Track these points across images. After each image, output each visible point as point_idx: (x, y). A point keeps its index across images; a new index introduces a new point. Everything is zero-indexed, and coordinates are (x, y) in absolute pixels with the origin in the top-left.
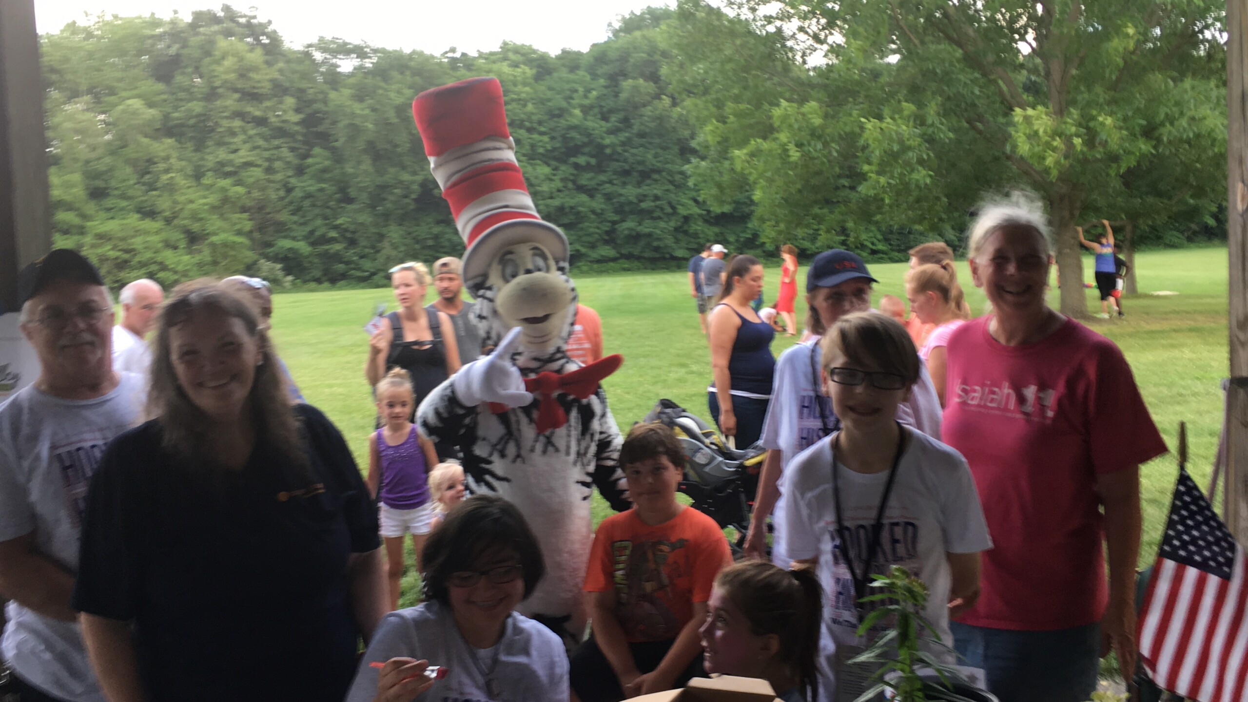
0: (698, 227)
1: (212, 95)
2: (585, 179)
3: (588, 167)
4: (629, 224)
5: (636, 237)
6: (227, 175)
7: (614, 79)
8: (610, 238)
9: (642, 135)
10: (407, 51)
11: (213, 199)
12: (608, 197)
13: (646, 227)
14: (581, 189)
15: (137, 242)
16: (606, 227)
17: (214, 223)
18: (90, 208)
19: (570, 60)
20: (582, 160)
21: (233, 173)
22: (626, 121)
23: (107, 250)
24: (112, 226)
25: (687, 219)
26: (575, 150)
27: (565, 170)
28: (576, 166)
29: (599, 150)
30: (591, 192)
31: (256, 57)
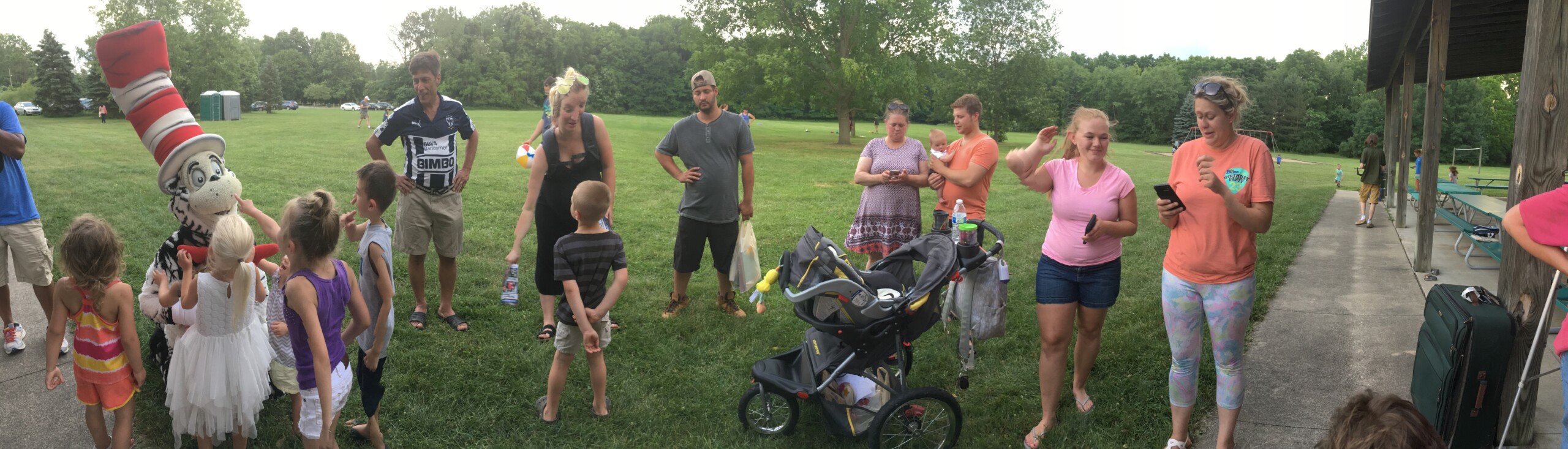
0: (673, 101)
1: (517, 37)
2: (635, 79)
3: (637, 74)
4: (649, 98)
5: (651, 103)
6: (520, 66)
7: (648, 41)
8: (643, 102)
9: (656, 64)
10: (580, 22)
11: (516, 75)
12: (643, 87)
13: (655, 99)
14: (633, 82)
15: (494, 89)
16: (641, 98)
17: (516, 83)
18: (480, 76)
19: (632, 31)
20: (635, 71)
21: (522, 65)
22: (651, 58)
23: (484, 92)
24: (486, 83)
25: (670, 97)
26: (633, 67)
27: (629, 74)
28: (633, 73)
29: (642, 69)
30: (637, 84)
31: (532, 21)
